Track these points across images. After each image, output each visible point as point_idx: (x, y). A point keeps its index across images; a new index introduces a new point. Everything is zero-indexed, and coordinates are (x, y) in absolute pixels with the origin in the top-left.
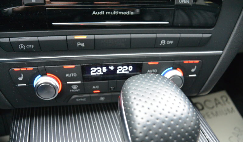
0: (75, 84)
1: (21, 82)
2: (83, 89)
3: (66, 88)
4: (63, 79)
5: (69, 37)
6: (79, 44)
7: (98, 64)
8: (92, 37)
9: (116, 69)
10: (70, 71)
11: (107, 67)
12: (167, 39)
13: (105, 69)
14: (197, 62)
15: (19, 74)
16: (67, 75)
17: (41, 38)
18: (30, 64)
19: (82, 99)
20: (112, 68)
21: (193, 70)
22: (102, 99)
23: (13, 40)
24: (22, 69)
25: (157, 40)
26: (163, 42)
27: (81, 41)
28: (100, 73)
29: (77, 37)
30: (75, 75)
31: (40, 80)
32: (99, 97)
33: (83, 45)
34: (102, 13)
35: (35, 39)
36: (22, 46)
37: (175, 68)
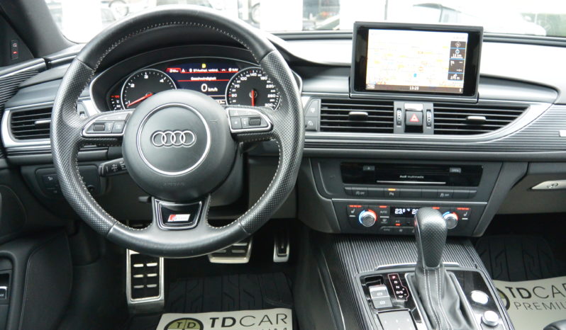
0: (385, 218)
1: (352, 214)
2: (390, 222)
3: (379, 220)
4: (378, 214)
5: (386, 189)
6: (391, 193)
7: (401, 206)
8: (398, 190)
9: (411, 211)
10: (383, 209)
11: (406, 209)
12: (445, 193)
13: (404, 210)
14: (468, 209)
15: (352, 209)
16: (381, 212)
17: (370, 189)
18: (360, 203)
19: (387, 229)
20: (409, 210)
21: (465, 215)
22: (401, 230)
23: (353, 188)
24: (355, 206)
25: (438, 194)
26: (442, 195)
27: (392, 192)
28: (401, 213)
29: (390, 190)
30: (386, 212)
31: (364, 214)
32: (399, 229)
33: (393, 194)
34: (405, 177)
35: (366, 189)
36: (358, 193)
37: (451, 212)
